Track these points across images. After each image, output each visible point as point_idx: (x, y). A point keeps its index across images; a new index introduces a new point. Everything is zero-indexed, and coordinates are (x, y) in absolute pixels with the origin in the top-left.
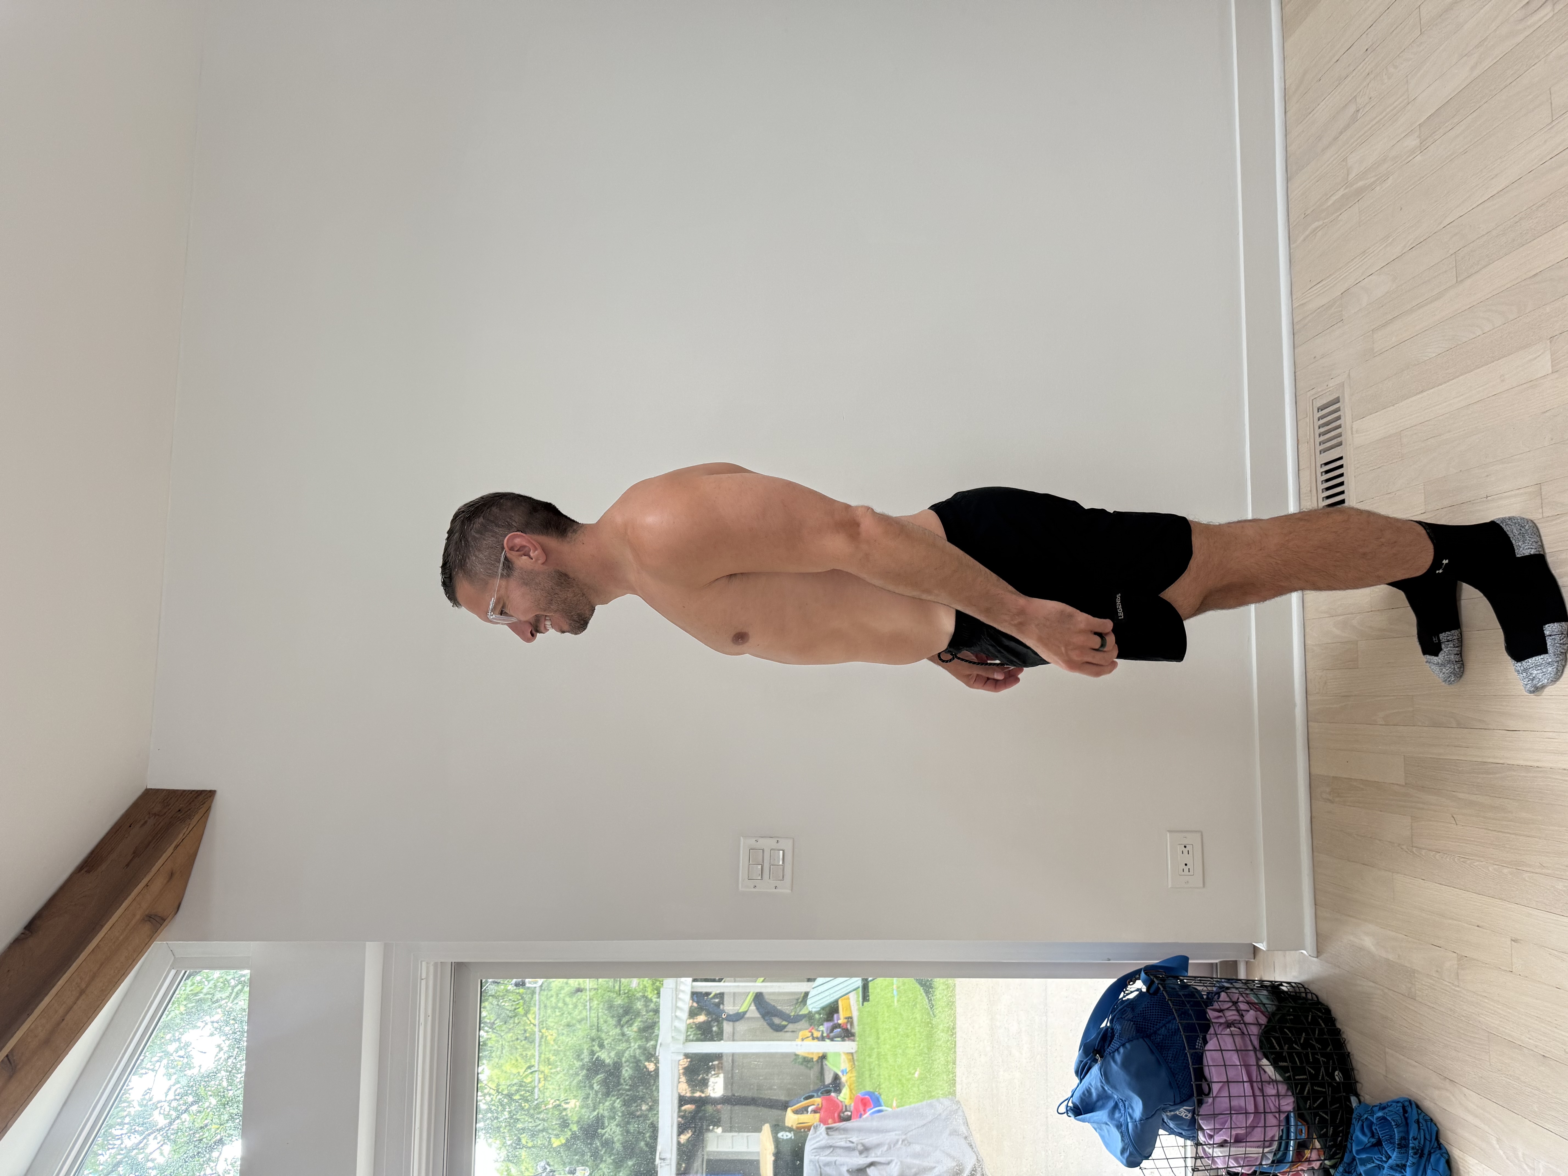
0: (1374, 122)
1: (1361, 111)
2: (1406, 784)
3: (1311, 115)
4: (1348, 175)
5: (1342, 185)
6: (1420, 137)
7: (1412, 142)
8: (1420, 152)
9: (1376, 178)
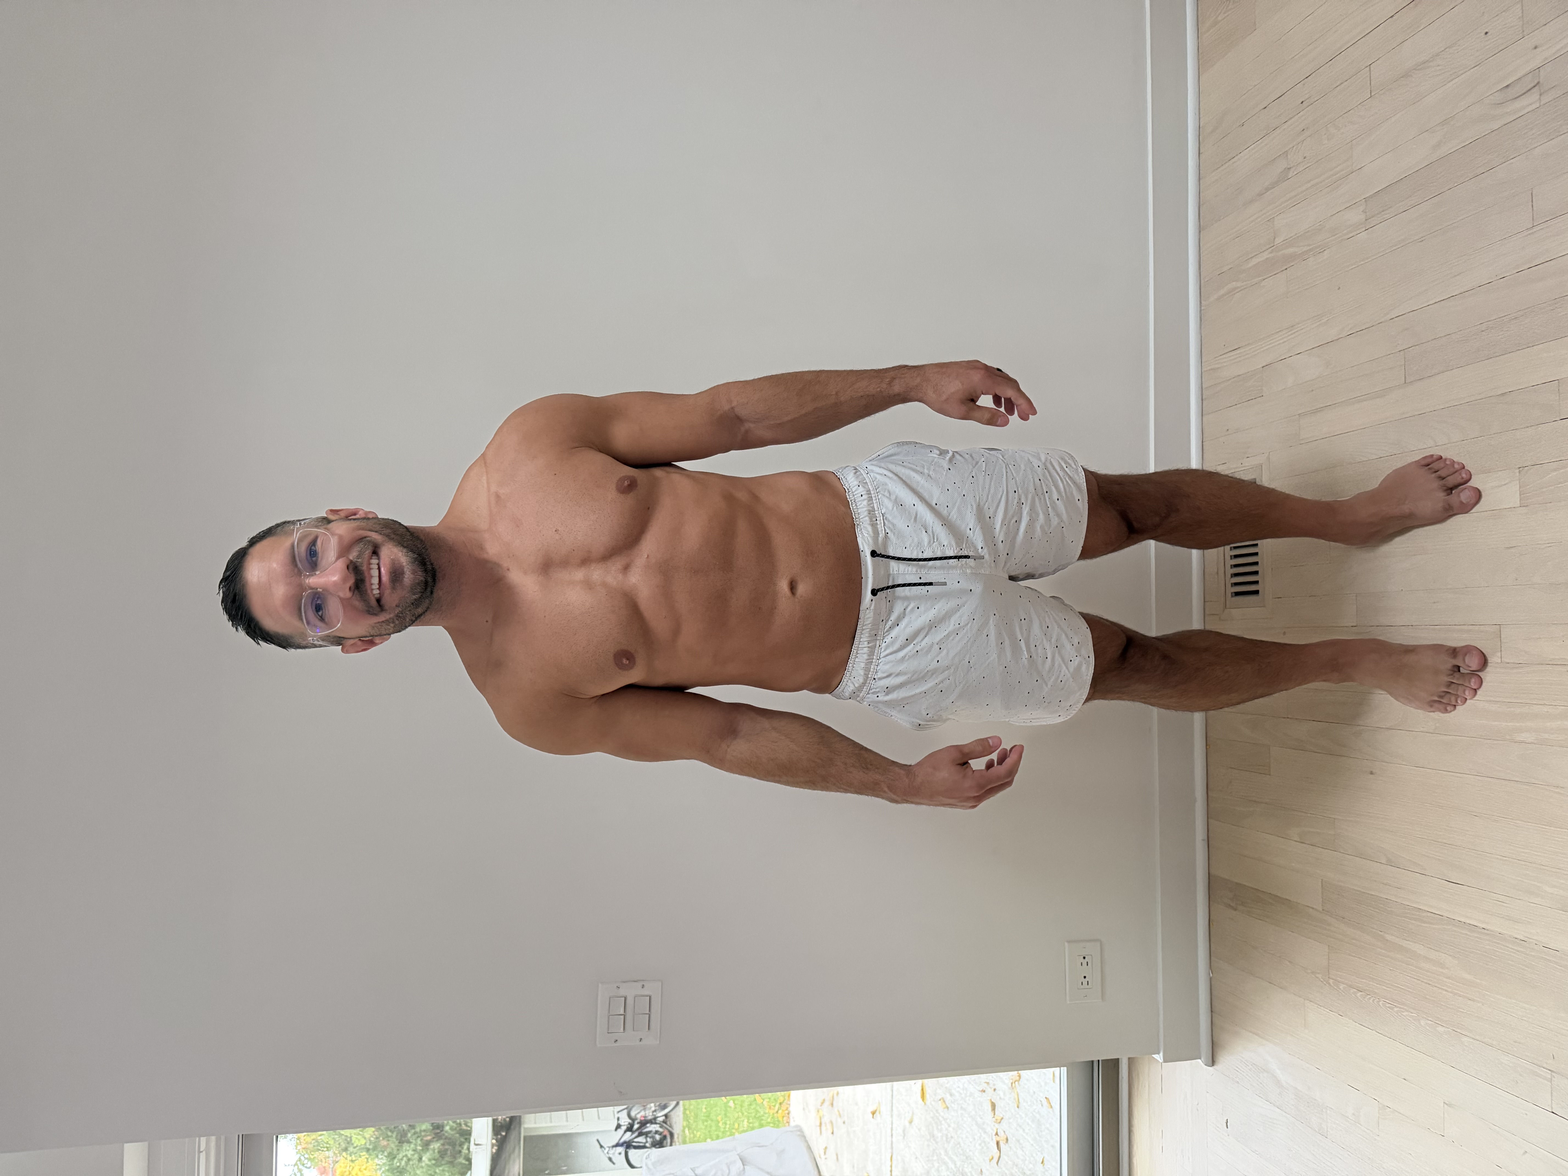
0: (1309, 185)
1: (1292, 170)
2: (1323, 910)
3: (1231, 162)
4: (1275, 239)
5: (1268, 247)
6: (1366, 212)
7: (1355, 216)
8: (1364, 229)
9: (1309, 248)
